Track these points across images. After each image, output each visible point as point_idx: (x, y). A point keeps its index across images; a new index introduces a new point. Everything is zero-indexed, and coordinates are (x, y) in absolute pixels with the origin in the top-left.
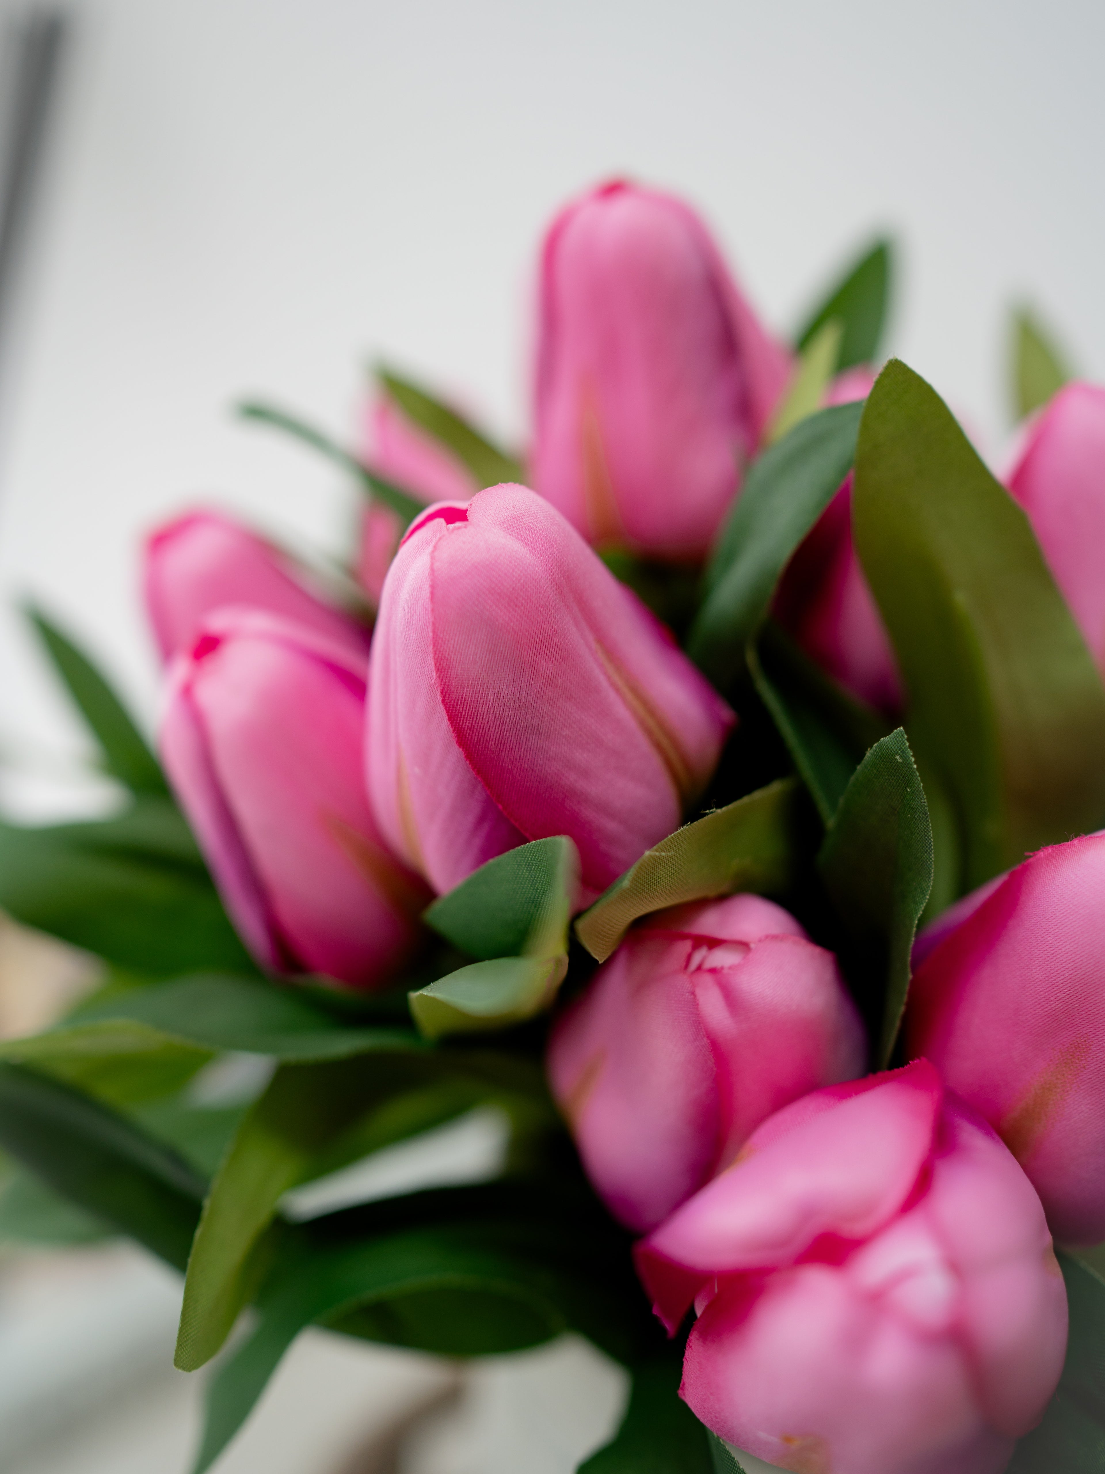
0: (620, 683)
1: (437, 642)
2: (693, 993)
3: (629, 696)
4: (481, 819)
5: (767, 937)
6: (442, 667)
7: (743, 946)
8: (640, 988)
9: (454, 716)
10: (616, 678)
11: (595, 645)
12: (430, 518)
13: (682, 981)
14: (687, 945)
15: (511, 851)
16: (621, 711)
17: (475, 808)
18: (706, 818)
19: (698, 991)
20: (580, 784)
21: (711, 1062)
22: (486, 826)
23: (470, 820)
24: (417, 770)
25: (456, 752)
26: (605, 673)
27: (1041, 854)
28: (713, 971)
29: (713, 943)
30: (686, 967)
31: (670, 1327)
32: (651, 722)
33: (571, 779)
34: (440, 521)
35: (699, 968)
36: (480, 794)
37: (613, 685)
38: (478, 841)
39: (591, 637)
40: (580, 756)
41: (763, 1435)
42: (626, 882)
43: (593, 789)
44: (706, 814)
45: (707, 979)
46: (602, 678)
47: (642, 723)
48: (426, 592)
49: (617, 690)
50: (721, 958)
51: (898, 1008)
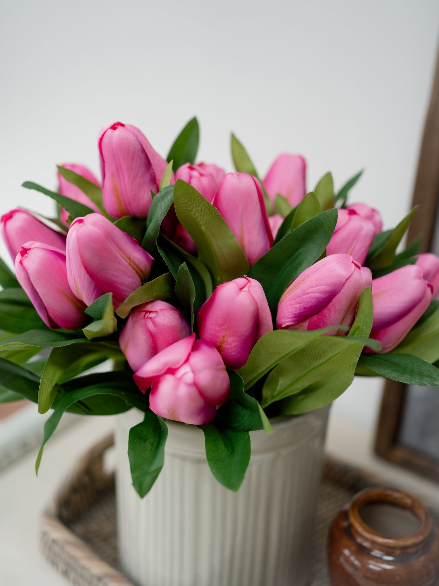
0: (124, 256)
1: (80, 252)
2: (145, 323)
3: (126, 258)
4: (95, 289)
5: (161, 309)
6: (82, 257)
7: (156, 312)
8: (134, 323)
9: (86, 268)
10: (122, 255)
11: (116, 248)
12: (76, 222)
13: (143, 321)
14: (144, 313)
15: (102, 296)
16: (124, 262)
17: (93, 287)
18: (145, 285)
19: (147, 323)
20: (116, 280)
21: (151, 338)
22: (96, 291)
23: (92, 289)
24: (79, 279)
25: (87, 275)
26: (120, 254)
27: (219, 286)
28: (150, 318)
29: (150, 312)
30: (144, 318)
31: (143, 392)
32: (132, 264)
33: (114, 279)
34: (77, 223)
35: (147, 317)
36: (93, 284)
37: (122, 256)
38: (94, 294)
39: (115, 246)
40: (115, 273)
41: (165, 412)
42: (126, 301)
43: (120, 280)
44: (144, 284)
45: (149, 320)
46: (119, 255)
47: (130, 264)
48: (76, 242)
49: (123, 257)
50: (152, 315)
51: (193, 323)
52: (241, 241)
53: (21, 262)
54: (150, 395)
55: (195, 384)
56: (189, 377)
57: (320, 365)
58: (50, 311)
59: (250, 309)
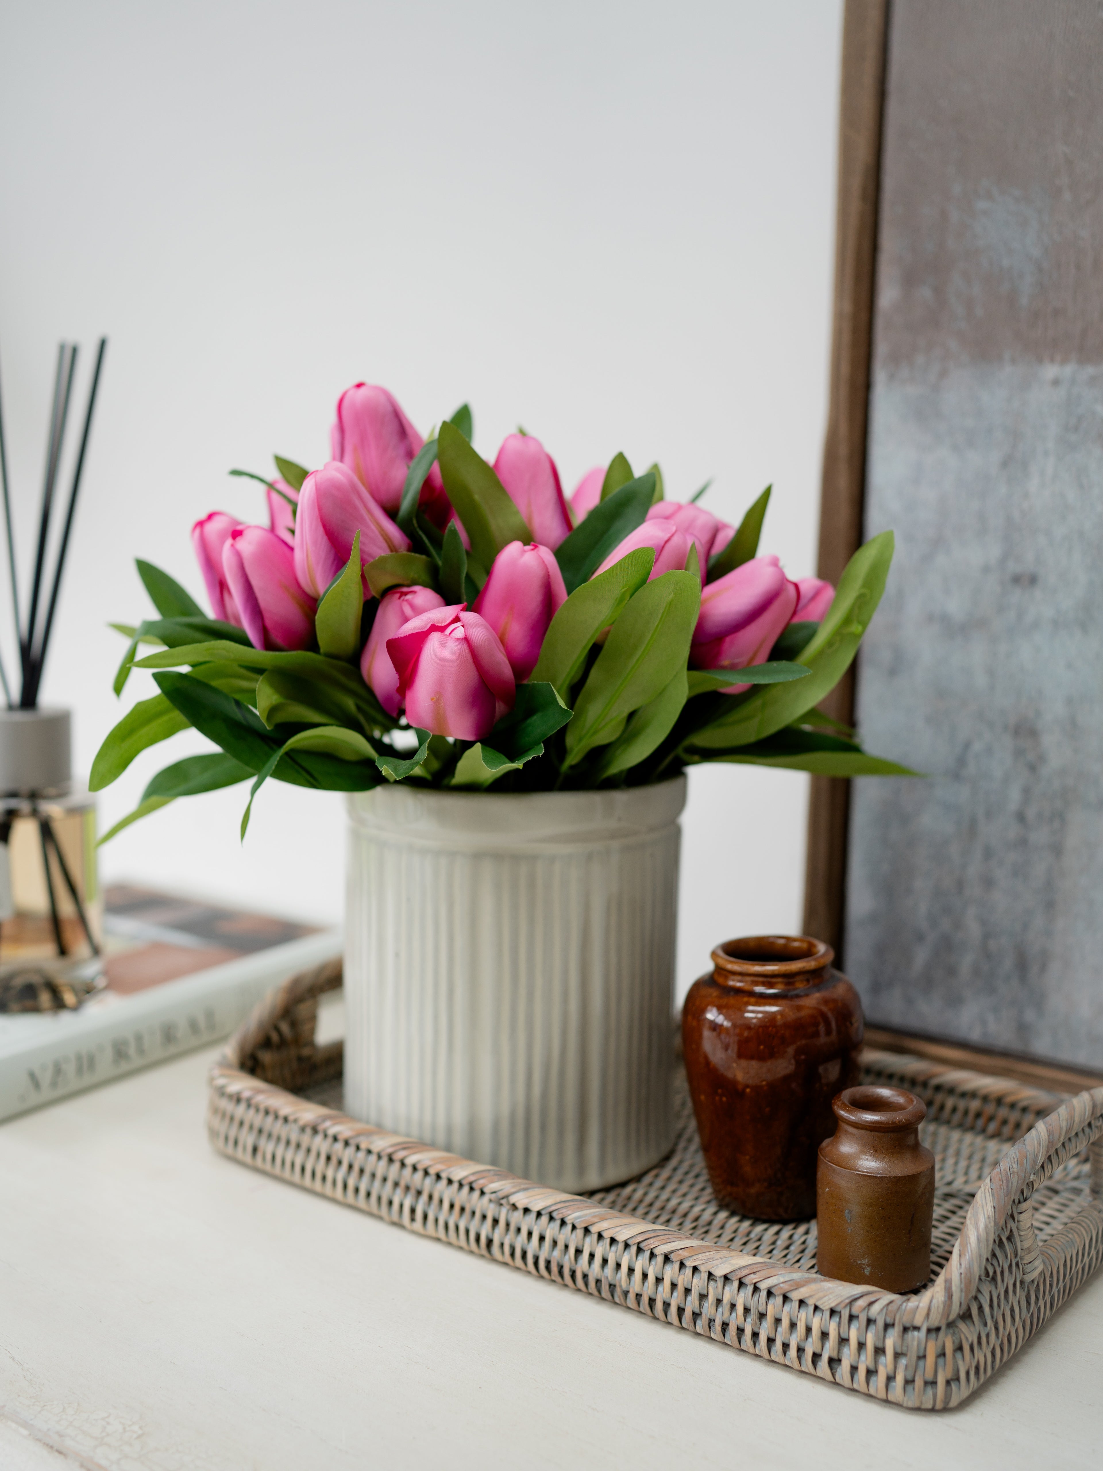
0: (372, 519)
3: (377, 525)
6: (320, 509)
7: (415, 592)
9: (324, 526)
11: (363, 507)
13: (398, 601)
14: (401, 595)
16: (373, 527)
17: (332, 556)
19: (402, 605)
22: (335, 563)
24: (313, 548)
25: (325, 538)
26: (368, 516)
29: (406, 593)
32: (383, 534)
35: (403, 600)
36: (333, 552)
39: (362, 505)
45: (405, 603)
46: (366, 517)
47: (380, 533)
48: (314, 489)
49: (371, 521)
50: (409, 597)
52: (530, 519)
53: (232, 545)
54: (407, 691)
55: (466, 640)
56: (460, 632)
57: (638, 660)
58: (266, 615)
59: (539, 573)
